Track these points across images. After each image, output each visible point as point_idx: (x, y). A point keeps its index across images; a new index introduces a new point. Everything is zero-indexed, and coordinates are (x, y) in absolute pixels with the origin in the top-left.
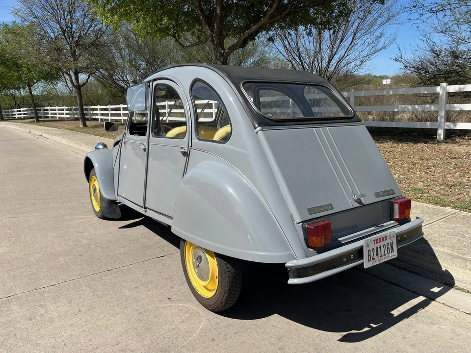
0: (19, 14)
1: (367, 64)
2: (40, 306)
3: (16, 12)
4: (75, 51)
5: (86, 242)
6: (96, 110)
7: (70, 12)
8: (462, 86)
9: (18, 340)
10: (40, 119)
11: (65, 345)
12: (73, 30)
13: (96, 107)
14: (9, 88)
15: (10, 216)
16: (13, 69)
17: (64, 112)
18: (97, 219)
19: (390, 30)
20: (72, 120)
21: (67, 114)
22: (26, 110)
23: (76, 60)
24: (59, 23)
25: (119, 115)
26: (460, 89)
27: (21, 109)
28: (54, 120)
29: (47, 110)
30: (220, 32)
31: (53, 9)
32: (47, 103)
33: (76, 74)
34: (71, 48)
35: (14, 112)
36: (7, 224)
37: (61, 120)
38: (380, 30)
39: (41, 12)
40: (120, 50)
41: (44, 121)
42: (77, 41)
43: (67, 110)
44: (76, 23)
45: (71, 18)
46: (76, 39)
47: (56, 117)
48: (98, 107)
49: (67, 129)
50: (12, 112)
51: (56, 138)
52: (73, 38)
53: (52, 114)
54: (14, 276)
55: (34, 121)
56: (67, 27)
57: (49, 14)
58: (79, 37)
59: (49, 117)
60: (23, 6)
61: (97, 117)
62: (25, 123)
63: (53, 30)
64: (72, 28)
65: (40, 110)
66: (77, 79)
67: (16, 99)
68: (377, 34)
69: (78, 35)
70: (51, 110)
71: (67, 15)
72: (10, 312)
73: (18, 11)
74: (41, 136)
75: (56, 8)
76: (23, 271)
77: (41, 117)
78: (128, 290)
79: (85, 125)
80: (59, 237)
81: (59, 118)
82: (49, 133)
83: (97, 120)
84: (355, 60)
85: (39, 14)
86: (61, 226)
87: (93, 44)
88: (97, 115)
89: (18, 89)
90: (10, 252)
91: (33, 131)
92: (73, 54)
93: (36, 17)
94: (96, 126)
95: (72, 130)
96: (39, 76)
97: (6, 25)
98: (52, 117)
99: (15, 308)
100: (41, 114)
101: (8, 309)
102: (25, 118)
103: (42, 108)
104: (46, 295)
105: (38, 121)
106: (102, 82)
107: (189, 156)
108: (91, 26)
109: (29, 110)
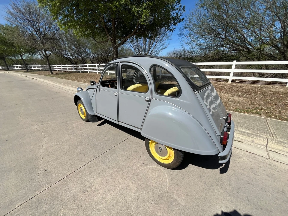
0: (10, 20)
1: (160, 53)
2: (85, 181)
3: (8, 19)
4: (43, 41)
5: (86, 135)
6: (55, 66)
7: (38, 23)
8: (196, 63)
9: (85, 210)
10: (29, 70)
11: (113, 205)
12: (41, 31)
13: (55, 65)
14: (9, 56)
15: (39, 124)
16: (11, 47)
17: (40, 67)
18: (84, 122)
19: (167, 42)
20: (44, 71)
21: (41, 68)
22: (20, 66)
23: (44, 45)
24: (33, 27)
25: (66, 69)
26: (196, 64)
27: (18, 65)
28: (35, 71)
29: (31, 66)
30: (115, 37)
31: (28, 20)
32: (30, 63)
33: (45, 51)
34: (41, 40)
35: (14, 66)
36: (40, 129)
37: (39, 71)
38: (164, 41)
39: (22, 21)
40: (63, 42)
41: (31, 71)
42: (43, 37)
43: (41, 66)
44: (42, 28)
45: (39, 26)
46: (43, 35)
47: (36, 69)
48: (56, 65)
49: (44, 75)
50: (13, 66)
51: (41, 80)
52: (41, 35)
53: (34, 68)
54: (60, 163)
55: (26, 71)
56: (37, 30)
57: (26, 22)
58: (44, 34)
59: (32, 69)
60: (12, 17)
61: (56, 70)
62: (22, 72)
63: (30, 30)
64: (40, 30)
65: (28, 66)
66: (46, 53)
67: (14, 61)
68: (163, 43)
69: (43, 33)
70: (33, 66)
71: (36, 24)
72: (70, 189)
73: (8, 18)
74: (33, 78)
75: (30, 20)
76: (63, 158)
77: (29, 69)
78: (122, 162)
79: (52, 73)
80: (72, 134)
81: (38, 69)
82: (36, 77)
83: (56, 71)
84: (156, 51)
85: (21, 22)
86: (69, 127)
87: (51, 38)
88: (56, 69)
89: (15, 56)
90: (50, 147)
91: (28, 76)
92: (42, 43)
93: (20, 23)
94: (57, 74)
95: (46, 75)
96: (25, 51)
97: (2, 25)
98: (34, 69)
99: (72, 186)
100: (28, 67)
101: (68, 187)
102: (20, 70)
103: (28, 65)
104: (85, 172)
105: (28, 71)
106: (56, 55)
107: (150, 101)
108: (49, 30)
109: (22, 66)
